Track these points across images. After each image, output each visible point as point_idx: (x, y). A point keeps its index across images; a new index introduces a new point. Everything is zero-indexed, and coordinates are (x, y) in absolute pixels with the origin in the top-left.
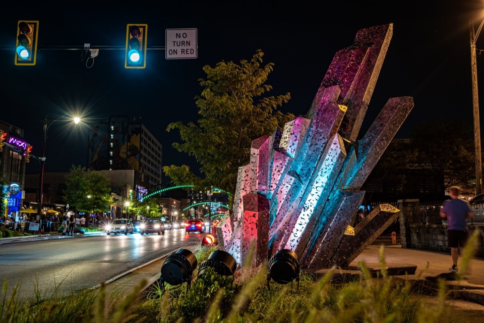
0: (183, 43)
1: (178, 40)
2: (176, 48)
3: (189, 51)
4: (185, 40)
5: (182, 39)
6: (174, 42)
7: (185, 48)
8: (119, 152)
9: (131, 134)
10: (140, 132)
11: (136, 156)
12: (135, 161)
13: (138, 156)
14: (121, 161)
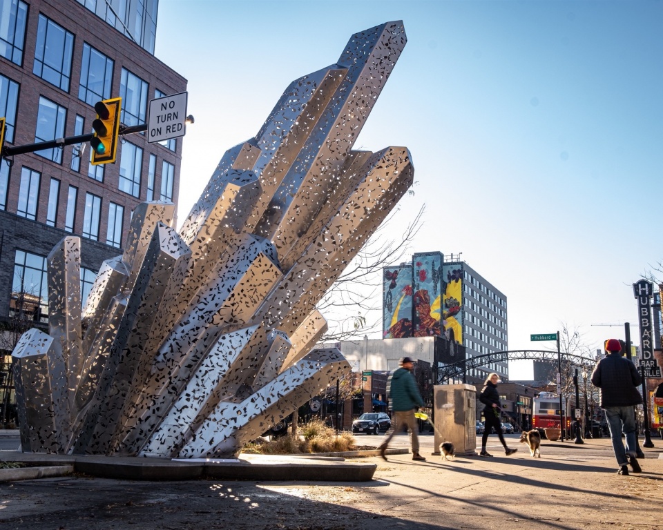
0: (169, 116)
1: (165, 112)
2: (160, 125)
3: (176, 127)
4: (172, 111)
5: (169, 111)
6: (159, 117)
7: (170, 123)
8: (429, 311)
9: (447, 281)
10: (462, 277)
11: (457, 316)
12: (456, 324)
13: (459, 315)
14: (432, 324)
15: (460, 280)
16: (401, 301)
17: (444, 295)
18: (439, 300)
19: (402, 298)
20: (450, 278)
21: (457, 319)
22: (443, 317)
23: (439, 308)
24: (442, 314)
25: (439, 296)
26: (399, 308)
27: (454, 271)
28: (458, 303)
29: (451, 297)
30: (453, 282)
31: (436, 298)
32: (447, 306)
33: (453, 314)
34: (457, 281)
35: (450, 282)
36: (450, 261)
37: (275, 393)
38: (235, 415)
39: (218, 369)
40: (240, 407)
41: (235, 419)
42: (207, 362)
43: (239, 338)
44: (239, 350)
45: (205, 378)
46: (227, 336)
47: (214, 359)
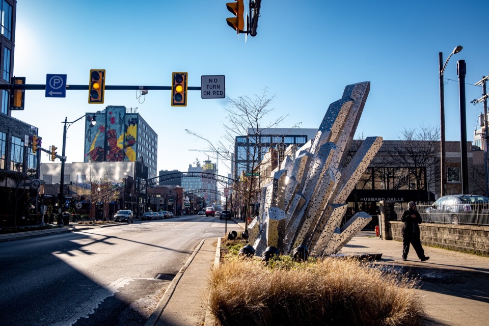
0: (214, 86)
1: (211, 84)
2: (209, 90)
3: (219, 93)
4: (216, 84)
5: (214, 83)
6: (208, 86)
7: (216, 90)
8: (116, 143)
9: (127, 124)
10: (137, 123)
11: (133, 146)
12: (132, 151)
13: (135, 146)
14: (118, 151)
15: (136, 125)
16: (97, 135)
17: (126, 133)
18: (123, 136)
19: (98, 134)
20: (130, 123)
21: (133, 148)
22: (125, 147)
23: (122, 141)
24: (124, 145)
25: (123, 134)
26: (96, 139)
27: (133, 119)
28: (134, 139)
29: (130, 135)
30: (132, 125)
31: (121, 134)
32: (127, 140)
33: (131, 145)
34: (134, 125)
35: (129, 125)
36: (130, 112)
37: (352, 229)
38: (340, 238)
39: (335, 221)
40: (341, 235)
41: (340, 240)
42: (331, 219)
43: (341, 210)
44: (342, 214)
45: (331, 225)
46: (337, 209)
47: (333, 217)
